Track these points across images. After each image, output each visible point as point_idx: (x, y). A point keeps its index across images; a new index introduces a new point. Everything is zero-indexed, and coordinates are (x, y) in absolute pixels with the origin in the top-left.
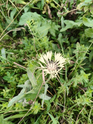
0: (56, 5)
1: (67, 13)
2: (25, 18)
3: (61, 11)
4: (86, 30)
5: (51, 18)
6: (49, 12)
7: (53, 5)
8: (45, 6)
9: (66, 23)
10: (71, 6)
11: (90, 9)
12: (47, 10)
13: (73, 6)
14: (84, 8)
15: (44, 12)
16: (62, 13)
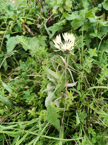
0: (32, 21)
1: (46, 22)
2: (10, 44)
3: (40, 24)
4: (72, 23)
5: (34, 35)
6: (29, 30)
7: (29, 23)
8: (22, 27)
9: (51, 30)
10: (46, 15)
11: (65, 8)
12: (26, 30)
13: (48, 14)
14: (60, 9)
15: (24, 33)
16: (42, 24)
